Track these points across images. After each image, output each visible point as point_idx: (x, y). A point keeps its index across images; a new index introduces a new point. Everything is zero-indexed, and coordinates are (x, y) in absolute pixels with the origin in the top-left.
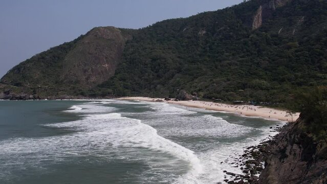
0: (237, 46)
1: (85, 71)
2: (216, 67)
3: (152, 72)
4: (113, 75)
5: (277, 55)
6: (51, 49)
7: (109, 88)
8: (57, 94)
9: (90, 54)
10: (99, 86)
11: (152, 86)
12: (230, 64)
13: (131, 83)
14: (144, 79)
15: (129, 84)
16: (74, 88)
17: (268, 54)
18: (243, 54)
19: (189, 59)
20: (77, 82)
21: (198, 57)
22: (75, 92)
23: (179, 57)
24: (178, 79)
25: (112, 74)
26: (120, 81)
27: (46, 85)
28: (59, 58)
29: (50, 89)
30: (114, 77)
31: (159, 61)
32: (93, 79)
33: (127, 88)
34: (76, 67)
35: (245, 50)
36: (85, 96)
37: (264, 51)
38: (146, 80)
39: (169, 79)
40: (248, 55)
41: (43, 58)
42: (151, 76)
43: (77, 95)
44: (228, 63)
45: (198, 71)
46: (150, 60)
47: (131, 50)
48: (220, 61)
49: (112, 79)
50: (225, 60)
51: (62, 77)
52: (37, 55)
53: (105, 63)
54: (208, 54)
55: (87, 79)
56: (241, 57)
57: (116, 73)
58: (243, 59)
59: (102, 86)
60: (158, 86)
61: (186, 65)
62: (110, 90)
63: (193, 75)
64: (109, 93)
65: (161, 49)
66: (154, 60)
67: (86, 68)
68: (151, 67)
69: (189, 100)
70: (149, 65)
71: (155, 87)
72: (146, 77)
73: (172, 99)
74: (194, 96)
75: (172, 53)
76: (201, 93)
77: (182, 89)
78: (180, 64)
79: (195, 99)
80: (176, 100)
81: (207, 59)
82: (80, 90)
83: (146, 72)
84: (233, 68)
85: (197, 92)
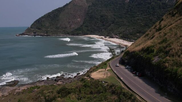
0: (144, 9)
1: (69, 22)
2: (131, 21)
3: (101, 23)
4: (82, 24)
6: (53, 11)
7: (80, 31)
8: (57, 34)
10: (76, 30)
12: (138, 19)
13: (90, 28)
15: (90, 29)
16: (64, 31)
20: (66, 28)
22: (65, 33)
23: (114, 15)
24: (112, 27)
25: (81, 23)
26: (85, 27)
28: (57, 16)
29: (54, 31)
31: (104, 17)
32: (73, 26)
33: (88, 31)
34: (65, 21)
35: (147, 11)
37: (156, 12)
38: (98, 27)
39: (108, 27)
40: (148, 14)
41: (49, 16)
42: (100, 25)
43: (66, 34)
45: (122, 23)
46: (100, 16)
47: (91, 11)
48: (134, 17)
49: (82, 26)
50: (137, 17)
51: (59, 26)
52: (46, 14)
53: (78, 18)
54: (129, 13)
55: (70, 26)
56: (145, 15)
57: (83, 23)
58: (145, 16)
60: (103, 30)
61: (117, 20)
62: (81, 32)
63: (119, 25)
65: (105, 11)
66: (102, 16)
68: (100, 21)
69: (114, 38)
70: (99, 19)
71: (101, 31)
72: (98, 25)
73: (108, 37)
74: (117, 36)
75: (111, 13)
76: (121, 35)
77: (113, 32)
78: (114, 19)
79: (117, 38)
80: (109, 38)
81: (128, 16)
82: (67, 32)
83: (98, 23)
84: (139, 21)
85: (119, 34)
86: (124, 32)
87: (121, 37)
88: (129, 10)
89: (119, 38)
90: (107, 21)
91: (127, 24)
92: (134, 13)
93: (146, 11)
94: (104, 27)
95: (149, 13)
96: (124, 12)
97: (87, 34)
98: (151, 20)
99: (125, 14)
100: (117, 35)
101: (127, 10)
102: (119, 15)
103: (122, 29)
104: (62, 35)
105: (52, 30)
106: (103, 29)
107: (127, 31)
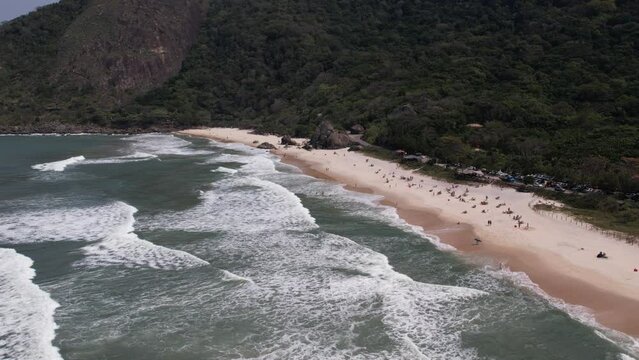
0: (467, 6)
1: (108, 64)
2: (416, 58)
3: (267, 68)
4: (175, 74)
5: (563, 31)
6: (39, 10)
7: (162, 105)
8: (37, 120)
9: (123, 23)
10: (138, 100)
11: (263, 102)
13: (215, 93)
14: (248, 84)
15: (211, 95)
16: (77, 105)
17: (541, 27)
18: (480, 26)
19: (355, 36)
20: (89, 90)
21: (377, 31)
22: (79, 116)
23: (330, 32)
25: (173, 69)
26: (191, 86)
27: (13, 98)
28: (51, 31)
29: (24, 107)
30: (176, 79)
31: (283, 40)
32: (127, 83)
34: (89, 55)
35: (485, 17)
36: (103, 125)
37: (531, 18)
38: (250, 86)
39: (302, 86)
41: (17, 32)
42: (263, 77)
43: (84, 122)
44: (444, 49)
45: (372, 67)
46: (265, 38)
47: (223, 13)
49: (172, 82)
50: (440, 39)
51: (54, 78)
53: (158, 46)
54: (401, 24)
55: (113, 83)
56: (475, 34)
57: (184, 70)
58: (482, 37)
59: (146, 100)
60: (278, 102)
61: (346, 52)
62: (162, 112)
64: (159, 119)
65: (290, 12)
66: (272, 37)
67: (112, 55)
69: (339, 147)
70: (260, 51)
71: (269, 106)
72: (251, 80)
73: (299, 141)
74: (353, 137)
75: (315, 22)
76: (374, 129)
77: (330, 112)
78: (333, 48)
79: (354, 147)
80: (306, 148)
81: (397, 36)
82: (92, 111)
83: (252, 67)
84: (455, 60)
85: (363, 123)
86: (387, 111)
87: (377, 142)
88: (401, 12)
89: (367, 151)
90: (297, 57)
91: (398, 72)
92: (421, 23)
93: (479, 16)
94: (284, 86)
95: (494, 25)
96: (379, 22)
97: (195, 125)
98: (516, 51)
99: (380, 28)
100: (354, 132)
101: (391, 11)
102: (356, 31)
103: (379, 99)
104: (63, 127)
105: (16, 101)
106: (278, 96)
107: (408, 105)
